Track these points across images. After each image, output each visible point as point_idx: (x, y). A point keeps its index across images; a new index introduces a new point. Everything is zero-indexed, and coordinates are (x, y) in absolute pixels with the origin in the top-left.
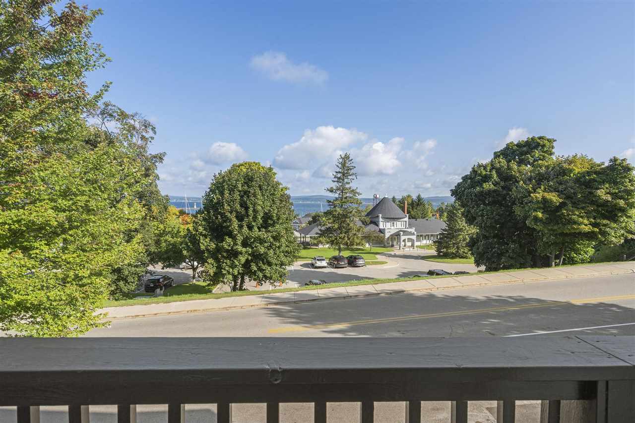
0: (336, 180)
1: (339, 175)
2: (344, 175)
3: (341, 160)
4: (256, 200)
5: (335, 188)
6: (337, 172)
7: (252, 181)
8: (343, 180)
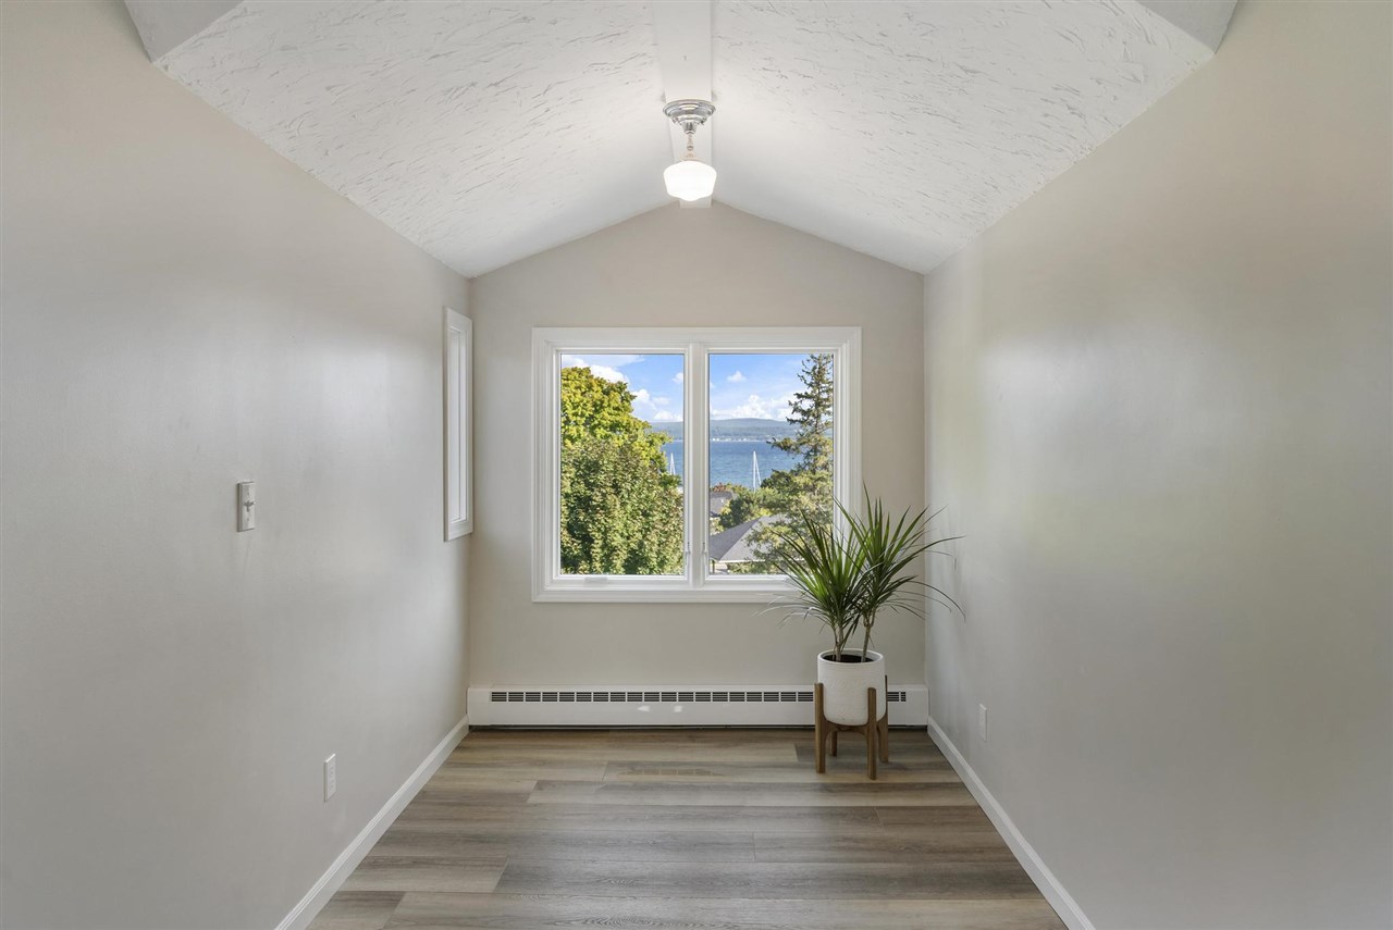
0: (798, 416)
1: (807, 404)
2: (818, 404)
3: (810, 366)
4: (610, 521)
5: (793, 440)
6: (799, 396)
7: (596, 472)
8: (818, 417)
